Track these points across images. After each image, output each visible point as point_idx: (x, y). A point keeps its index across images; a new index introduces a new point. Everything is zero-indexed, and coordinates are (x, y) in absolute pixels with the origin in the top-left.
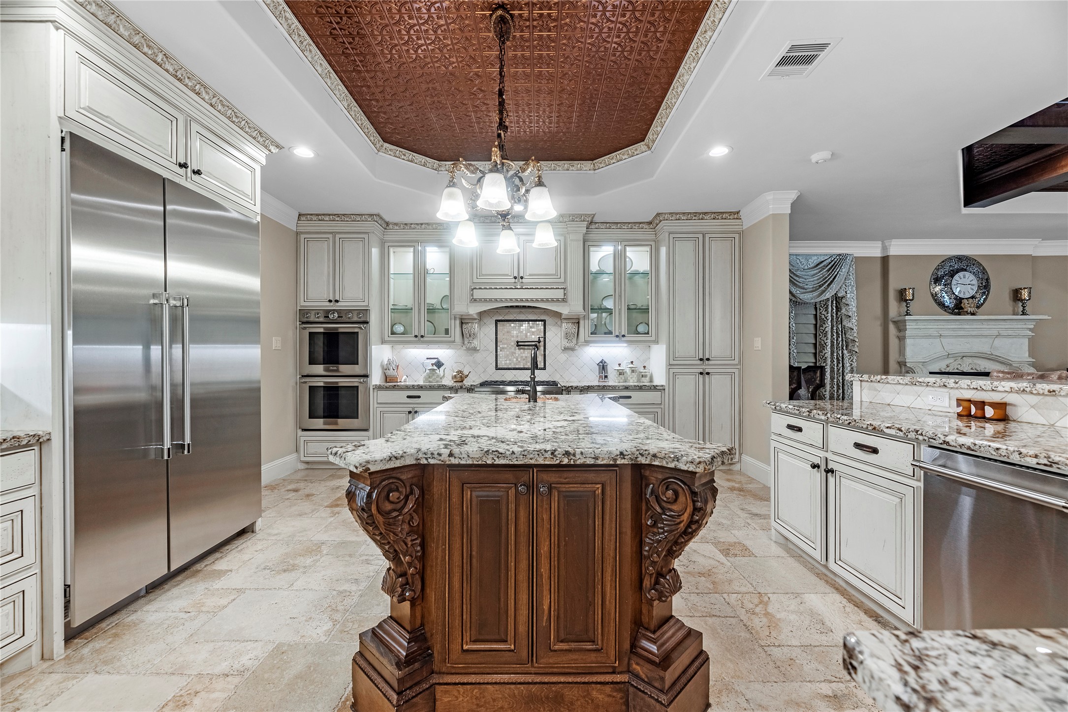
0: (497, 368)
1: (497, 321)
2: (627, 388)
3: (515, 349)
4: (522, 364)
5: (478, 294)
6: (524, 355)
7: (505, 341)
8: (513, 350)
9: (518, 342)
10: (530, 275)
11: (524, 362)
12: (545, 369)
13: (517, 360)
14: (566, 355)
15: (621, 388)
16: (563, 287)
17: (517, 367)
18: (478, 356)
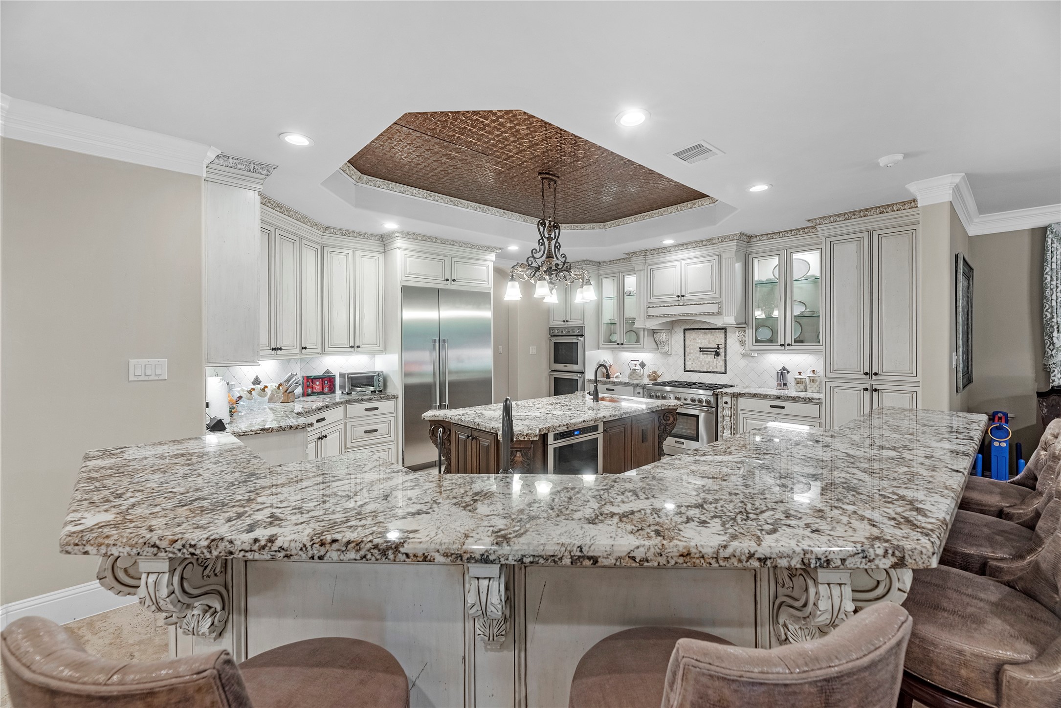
0: (685, 371)
1: (685, 330)
2: (779, 398)
3: (700, 354)
4: (705, 367)
5: (652, 312)
6: (707, 360)
7: (692, 347)
8: (698, 355)
9: (700, 348)
10: (690, 293)
11: (707, 366)
12: (726, 373)
13: (701, 364)
14: (746, 361)
15: (772, 397)
16: (717, 301)
17: (701, 370)
18: (671, 360)
